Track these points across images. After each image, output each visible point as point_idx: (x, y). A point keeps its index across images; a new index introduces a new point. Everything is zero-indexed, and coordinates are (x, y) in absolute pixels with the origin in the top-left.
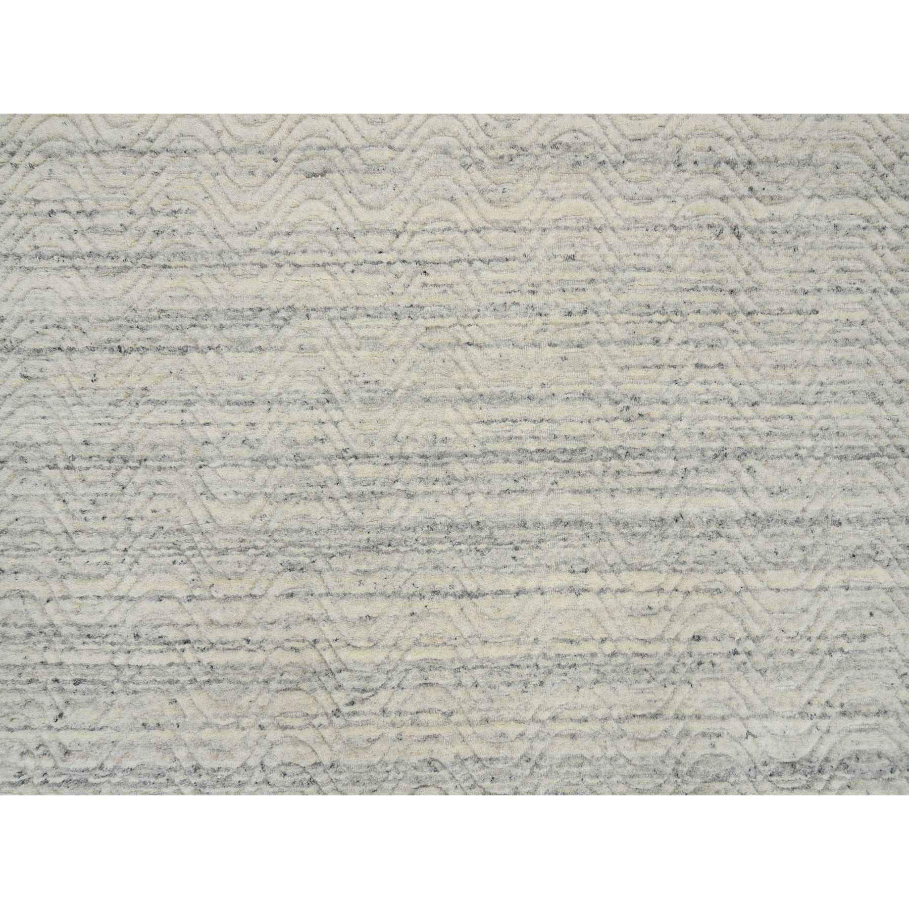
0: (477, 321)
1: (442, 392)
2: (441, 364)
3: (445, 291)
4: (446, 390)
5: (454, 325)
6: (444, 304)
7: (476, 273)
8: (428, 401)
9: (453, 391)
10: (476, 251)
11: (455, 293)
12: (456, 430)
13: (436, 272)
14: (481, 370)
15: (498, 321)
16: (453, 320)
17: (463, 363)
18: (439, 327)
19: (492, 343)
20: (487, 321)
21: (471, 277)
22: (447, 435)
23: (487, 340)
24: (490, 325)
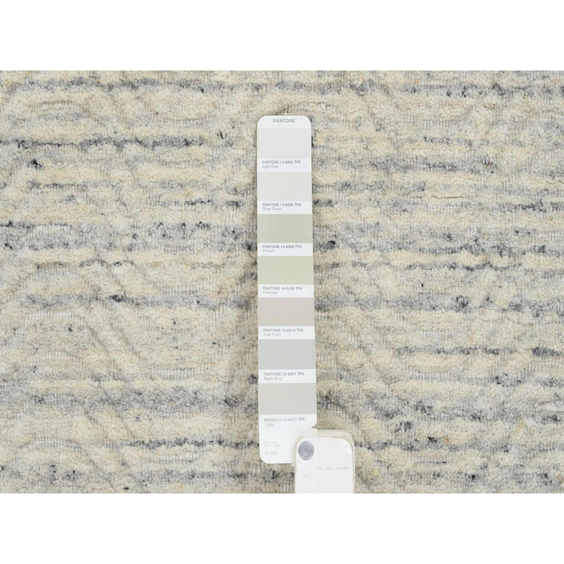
0: (132, 256)
1: (66, 385)
2: (65, 334)
3: (71, 198)
4: (74, 383)
5: (90, 262)
6: (70, 221)
7: (131, 165)
8: (41, 400)
9: (87, 385)
10: (130, 125)
11: (90, 200)
12: (93, 457)
13: (56, 162)
14: (138, 348)
15: (170, 257)
16: (85, 253)
17: (106, 334)
18: (61, 264)
19: (159, 298)
20: (149, 256)
21: (118, 173)
22: (75, 468)
23: (150, 292)
24: (154, 265)
